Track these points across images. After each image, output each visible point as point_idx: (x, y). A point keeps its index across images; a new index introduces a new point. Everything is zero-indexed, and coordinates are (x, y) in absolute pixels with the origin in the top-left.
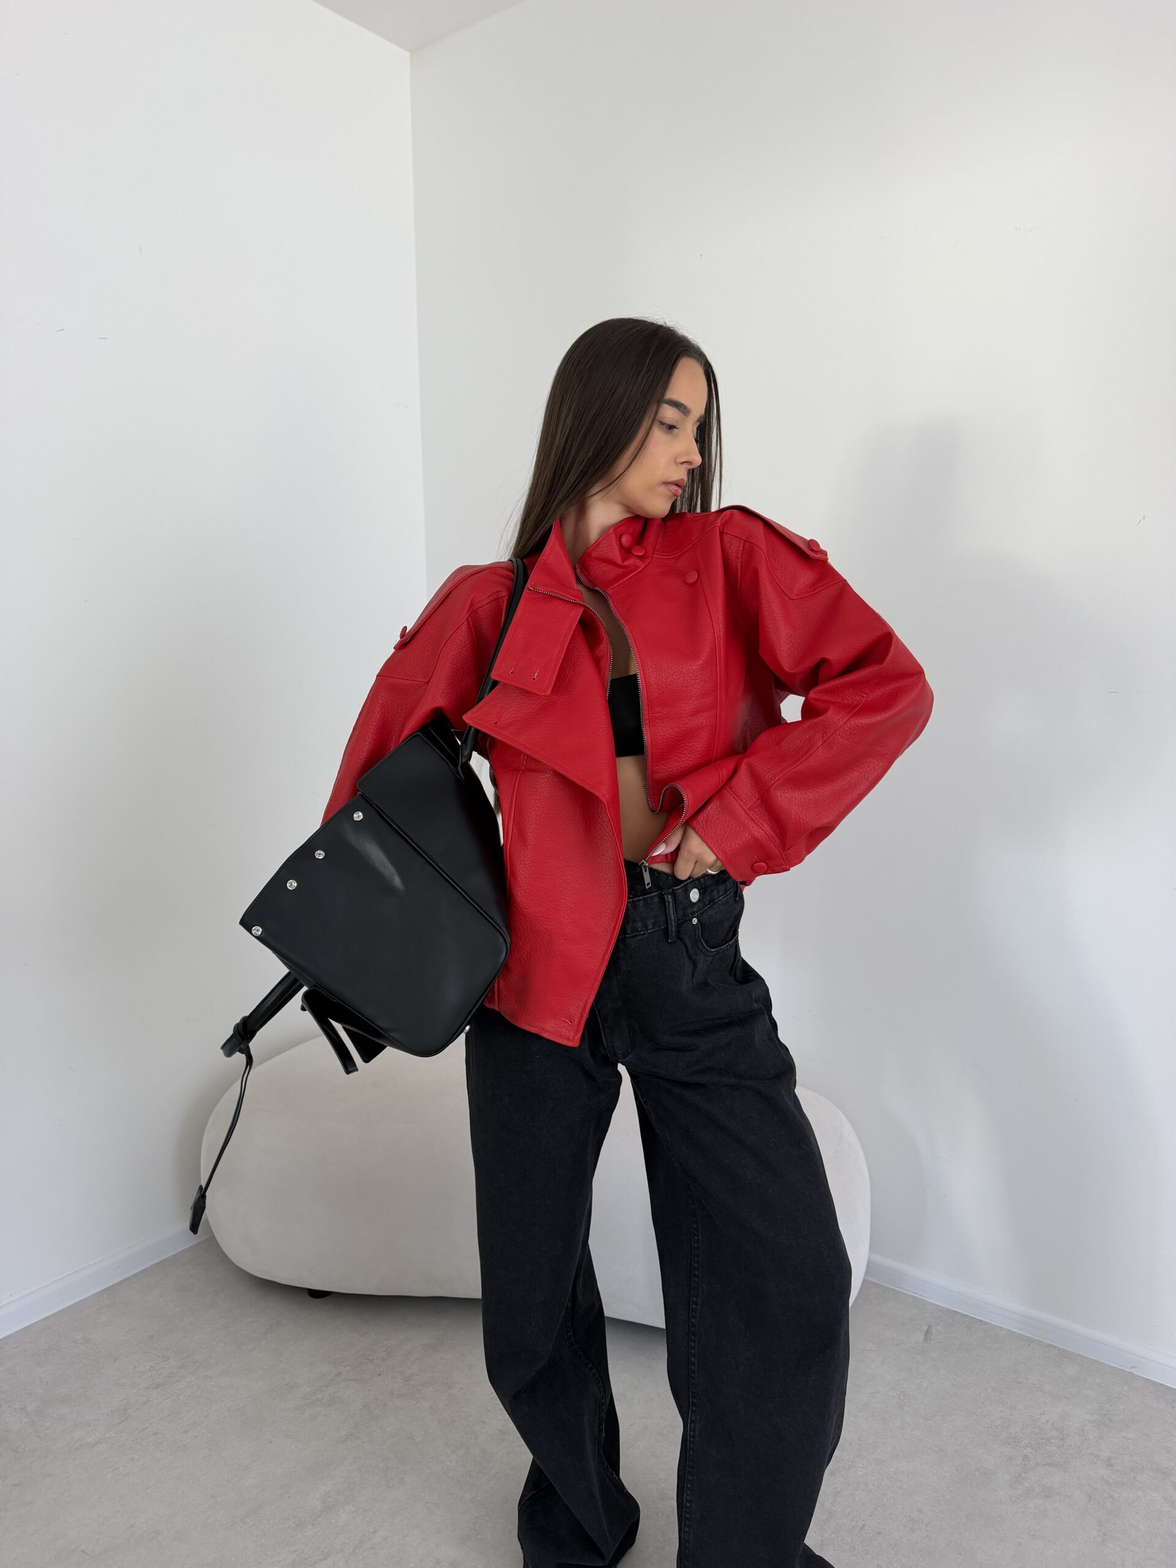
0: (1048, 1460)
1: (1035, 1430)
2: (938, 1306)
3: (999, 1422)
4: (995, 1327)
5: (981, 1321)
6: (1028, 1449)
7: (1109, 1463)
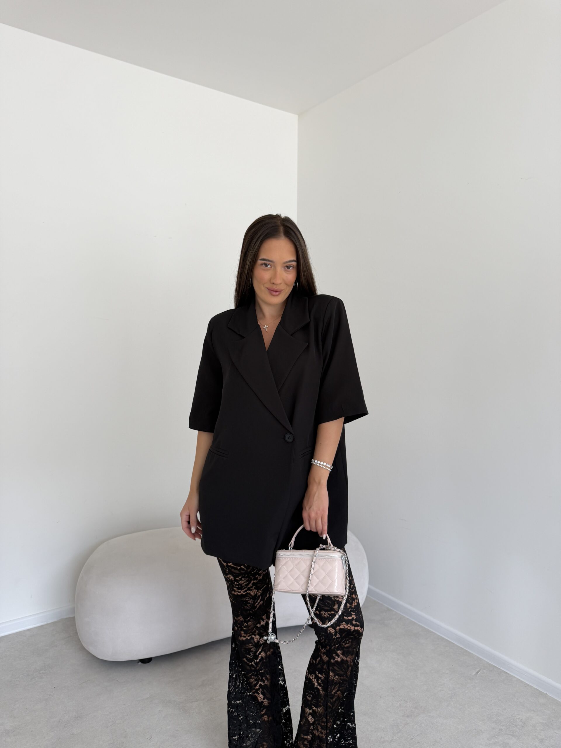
0: (512, 733)
1: (511, 720)
2: (487, 663)
3: (495, 713)
4: (512, 676)
5: (506, 672)
6: (504, 727)
7: (542, 741)
